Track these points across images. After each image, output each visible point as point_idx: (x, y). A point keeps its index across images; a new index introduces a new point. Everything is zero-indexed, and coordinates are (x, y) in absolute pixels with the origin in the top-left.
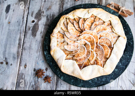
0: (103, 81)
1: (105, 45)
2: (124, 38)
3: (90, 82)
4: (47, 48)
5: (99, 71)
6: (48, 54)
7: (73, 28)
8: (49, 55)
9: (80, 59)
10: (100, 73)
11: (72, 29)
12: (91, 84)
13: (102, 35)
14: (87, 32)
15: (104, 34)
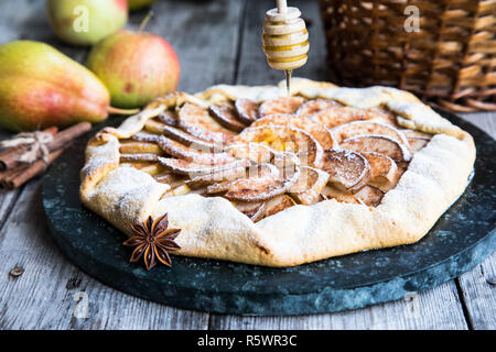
0: (377, 268)
1: (368, 153)
2: (461, 138)
3: (302, 272)
4: (60, 191)
5: (349, 217)
6: (66, 206)
7: (208, 119)
8: (68, 209)
9: (245, 191)
10: (355, 224)
11: (201, 122)
12: (312, 278)
13: (348, 134)
14: (277, 120)
15: (360, 131)
